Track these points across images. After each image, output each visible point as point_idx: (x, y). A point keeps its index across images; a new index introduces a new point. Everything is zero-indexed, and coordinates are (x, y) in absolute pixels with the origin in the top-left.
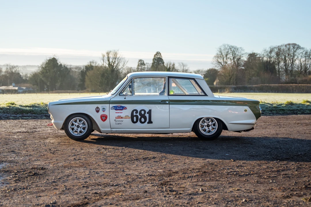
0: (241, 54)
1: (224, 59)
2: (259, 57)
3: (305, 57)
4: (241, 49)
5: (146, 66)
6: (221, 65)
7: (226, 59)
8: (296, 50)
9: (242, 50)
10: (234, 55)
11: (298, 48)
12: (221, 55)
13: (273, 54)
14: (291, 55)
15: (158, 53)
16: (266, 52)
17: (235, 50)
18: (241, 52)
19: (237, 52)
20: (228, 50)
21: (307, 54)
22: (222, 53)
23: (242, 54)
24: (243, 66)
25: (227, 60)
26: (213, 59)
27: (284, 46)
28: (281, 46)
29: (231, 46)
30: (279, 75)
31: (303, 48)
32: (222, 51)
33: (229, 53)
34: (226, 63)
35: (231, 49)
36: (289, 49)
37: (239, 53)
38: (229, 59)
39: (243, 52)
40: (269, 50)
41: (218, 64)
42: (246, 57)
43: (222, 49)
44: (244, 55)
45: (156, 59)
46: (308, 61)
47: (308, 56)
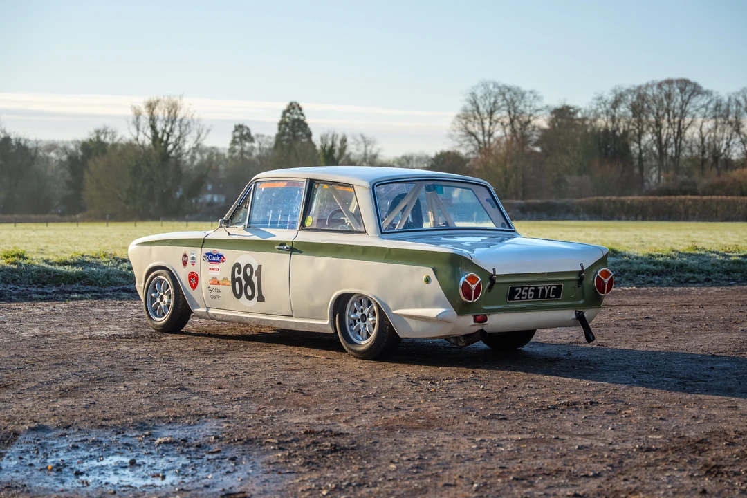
0: (531, 108)
1: (483, 123)
2: (584, 119)
3: (715, 117)
4: (532, 96)
5: (256, 145)
6: (476, 142)
7: (491, 124)
8: (690, 96)
9: (535, 97)
10: (512, 113)
11: (695, 93)
12: (476, 114)
13: (623, 109)
14: (673, 112)
15: (293, 107)
16: (603, 105)
17: (515, 99)
18: (533, 104)
19: (520, 103)
20: (496, 97)
21: (720, 110)
22: (478, 108)
23: (536, 111)
24: (536, 144)
25: (492, 128)
26: (454, 124)
27: (655, 88)
28: (647, 86)
29: (505, 87)
30: (641, 168)
31: (708, 93)
32: (478, 102)
33: (499, 108)
34: (490, 135)
35: (504, 95)
36: (668, 96)
37: (528, 108)
38: (499, 124)
39: (538, 105)
40: (610, 98)
41: (467, 138)
42: (546, 117)
43: (479, 94)
44: (542, 112)
45: (287, 124)
46: (723, 131)
47: (721, 116)
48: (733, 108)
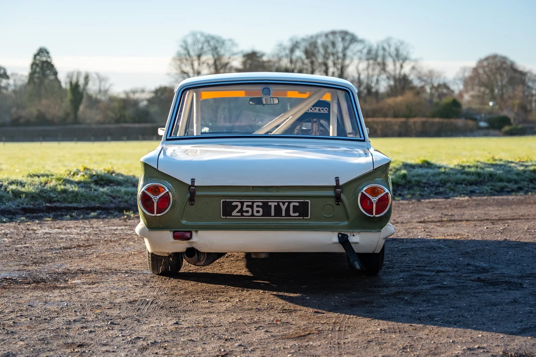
0: (230, 53)
1: (193, 64)
3: (368, 59)
4: (230, 43)
5: (11, 82)
7: (199, 64)
8: (349, 43)
9: (232, 43)
10: (216, 56)
11: (353, 41)
12: (188, 56)
13: (298, 53)
14: (337, 55)
15: (42, 51)
16: (283, 50)
17: (217, 46)
18: (231, 49)
19: (221, 48)
20: (202, 44)
21: (371, 54)
22: (189, 52)
23: (233, 55)
26: (171, 64)
27: (323, 37)
28: (317, 36)
29: (209, 36)
31: (362, 41)
32: (189, 47)
33: (205, 52)
35: (209, 42)
36: (333, 43)
37: (227, 52)
38: (205, 65)
39: (235, 50)
40: (288, 44)
41: (180, 75)
42: (240, 60)
43: (190, 41)
44: (237, 56)
45: (37, 65)
46: (373, 70)
47: (372, 58)
48: (381, 53)
